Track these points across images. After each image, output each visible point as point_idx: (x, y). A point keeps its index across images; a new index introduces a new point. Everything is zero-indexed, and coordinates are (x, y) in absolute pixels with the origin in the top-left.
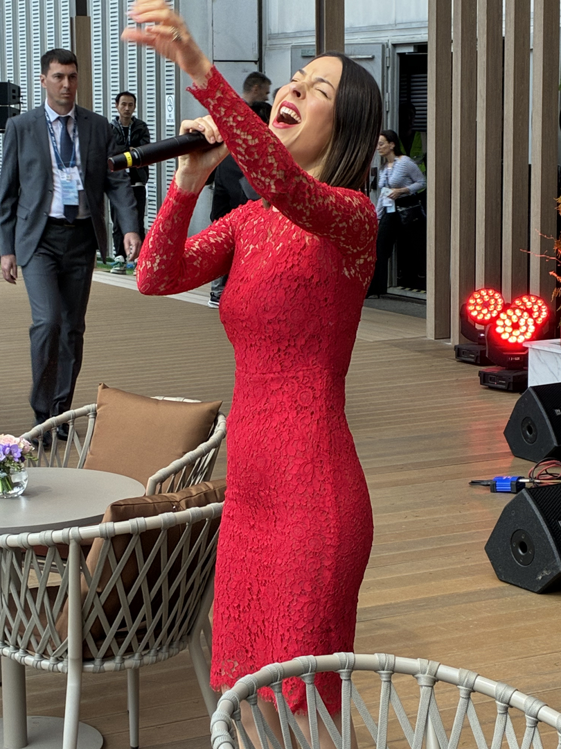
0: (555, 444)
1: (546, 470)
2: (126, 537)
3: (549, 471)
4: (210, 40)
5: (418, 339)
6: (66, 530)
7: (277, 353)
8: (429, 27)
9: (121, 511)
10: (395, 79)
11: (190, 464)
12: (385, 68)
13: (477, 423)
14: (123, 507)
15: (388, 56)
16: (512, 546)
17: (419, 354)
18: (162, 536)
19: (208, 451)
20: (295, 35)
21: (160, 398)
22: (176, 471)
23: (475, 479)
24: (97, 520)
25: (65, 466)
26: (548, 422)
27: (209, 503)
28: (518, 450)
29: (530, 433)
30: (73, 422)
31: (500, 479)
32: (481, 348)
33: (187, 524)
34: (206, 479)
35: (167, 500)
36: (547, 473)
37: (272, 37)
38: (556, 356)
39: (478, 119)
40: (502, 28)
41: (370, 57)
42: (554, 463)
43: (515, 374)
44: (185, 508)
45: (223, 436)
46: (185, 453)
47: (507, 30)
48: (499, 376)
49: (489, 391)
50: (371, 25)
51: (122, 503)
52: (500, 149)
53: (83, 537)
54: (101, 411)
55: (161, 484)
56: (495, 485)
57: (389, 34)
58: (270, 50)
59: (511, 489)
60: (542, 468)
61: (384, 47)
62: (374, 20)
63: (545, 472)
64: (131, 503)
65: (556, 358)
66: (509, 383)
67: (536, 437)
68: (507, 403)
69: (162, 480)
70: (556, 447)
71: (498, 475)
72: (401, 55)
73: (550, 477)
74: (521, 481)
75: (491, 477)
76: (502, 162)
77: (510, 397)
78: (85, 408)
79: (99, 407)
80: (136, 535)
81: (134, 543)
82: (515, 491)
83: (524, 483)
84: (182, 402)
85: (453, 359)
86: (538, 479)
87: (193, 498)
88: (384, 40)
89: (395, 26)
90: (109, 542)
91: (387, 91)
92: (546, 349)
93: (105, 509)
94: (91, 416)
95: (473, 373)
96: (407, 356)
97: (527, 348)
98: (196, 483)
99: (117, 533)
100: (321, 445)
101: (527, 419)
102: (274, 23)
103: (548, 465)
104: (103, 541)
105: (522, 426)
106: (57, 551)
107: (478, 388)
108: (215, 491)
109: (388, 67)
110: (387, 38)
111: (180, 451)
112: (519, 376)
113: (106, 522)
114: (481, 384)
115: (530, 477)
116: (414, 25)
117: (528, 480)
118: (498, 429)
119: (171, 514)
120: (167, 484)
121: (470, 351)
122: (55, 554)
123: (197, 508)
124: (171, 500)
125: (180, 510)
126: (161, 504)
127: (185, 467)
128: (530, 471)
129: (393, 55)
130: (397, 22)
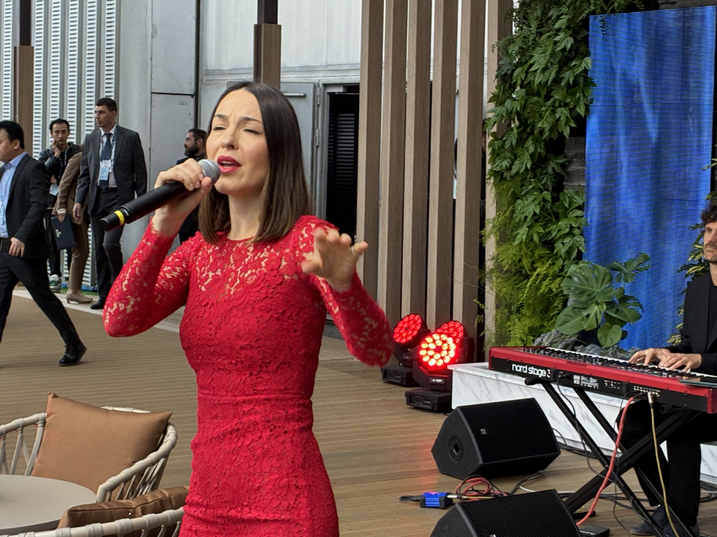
0: (481, 462)
1: (472, 487)
3: (475, 488)
4: (149, 74)
5: (346, 361)
7: (248, 377)
8: (362, 70)
9: (78, 517)
10: (325, 118)
11: (140, 473)
12: (316, 106)
13: (404, 441)
14: (80, 512)
15: (318, 94)
17: (347, 374)
19: (157, 461)
20: (231, 72)
21: (110, 408)
22: (126, 480)
23: (405, 495)
24: (53, 526)
25: (13, 473)
26: (474, 440)
27: (165, 510)
28: (445, 468)
29: (457, 450)
30: (22, 430)
31: (430, 495)
32: (408, 370)
33: (143, 530)
34: (154, 488)
35: (123, 506)
36: (473, 490)
37: (208, 73)
38: (479, 378)
39: (407, 155)
40: (429, 73)
41: (302, 94)
42: (480, 480)
43: (441, 395)
44: (140, 514)
45: (173, 446)
46: (134, 462)
47: (435, 74)
48: (424, 397)
49: (415, 411)
50: (303, 65)
51: (79, 509)
52: (427, 183)
54: (51, 420)
55: (111, 492)
56: (424, 501)
57: (321, 74)
58: (206, 84)
59: (440, 504)
60: (468, 485)
61: (315, 86)
62: (306, 61)
63: (471, 489)
64: (87, 509)
65: (479, 381)
66: (434, 404)
67: (462, 455)
68: (438, 422)
69: (112, 489)
70: (481, 465)
71: (426, 491)
72: (332, 95)
73: (476, 493)
74: (449, 496)
75: (421, 493)
76: (428, 196)
77: (435, 417)
78: (34, 417)
79: (48, 416)
82: (444, 507)
83: (451, 500)
84: (132, 413)
85: (380, 381)
86: (465, 495)
87: (148, 505)
88: (316, 80)
89: (327, 68)
91: (317, 128)
92: (470, 372)
93: (61, 515)
94: (40, 425)
95: (400, 393)
96: (335, 376)
97: (451, 371)
98: (144, 493)
100: (296, 462)
101: (454, 437)
102: (211, 60)
103: (474, 481)
105: (449, 445)
107: (405, 408)
108: (170, 499)
109: (319, 105)
110: (318, 78)
111: (130, 460)
112: (443, 398)
113: (62, 527)
114: (407, 404)
115: (457, 493)
116: (344, 67)
117: (455, 496)
118: (425, 447)
119: (128, 520)
120: (117, 492)
121: (397, 373)
123: (153, 515)
124: (128, 507)
125: (135, 517)
126: (118, 511)
127: (134, 477)
128: (457, 487)
129: (324, 94)
130: (328, 64)
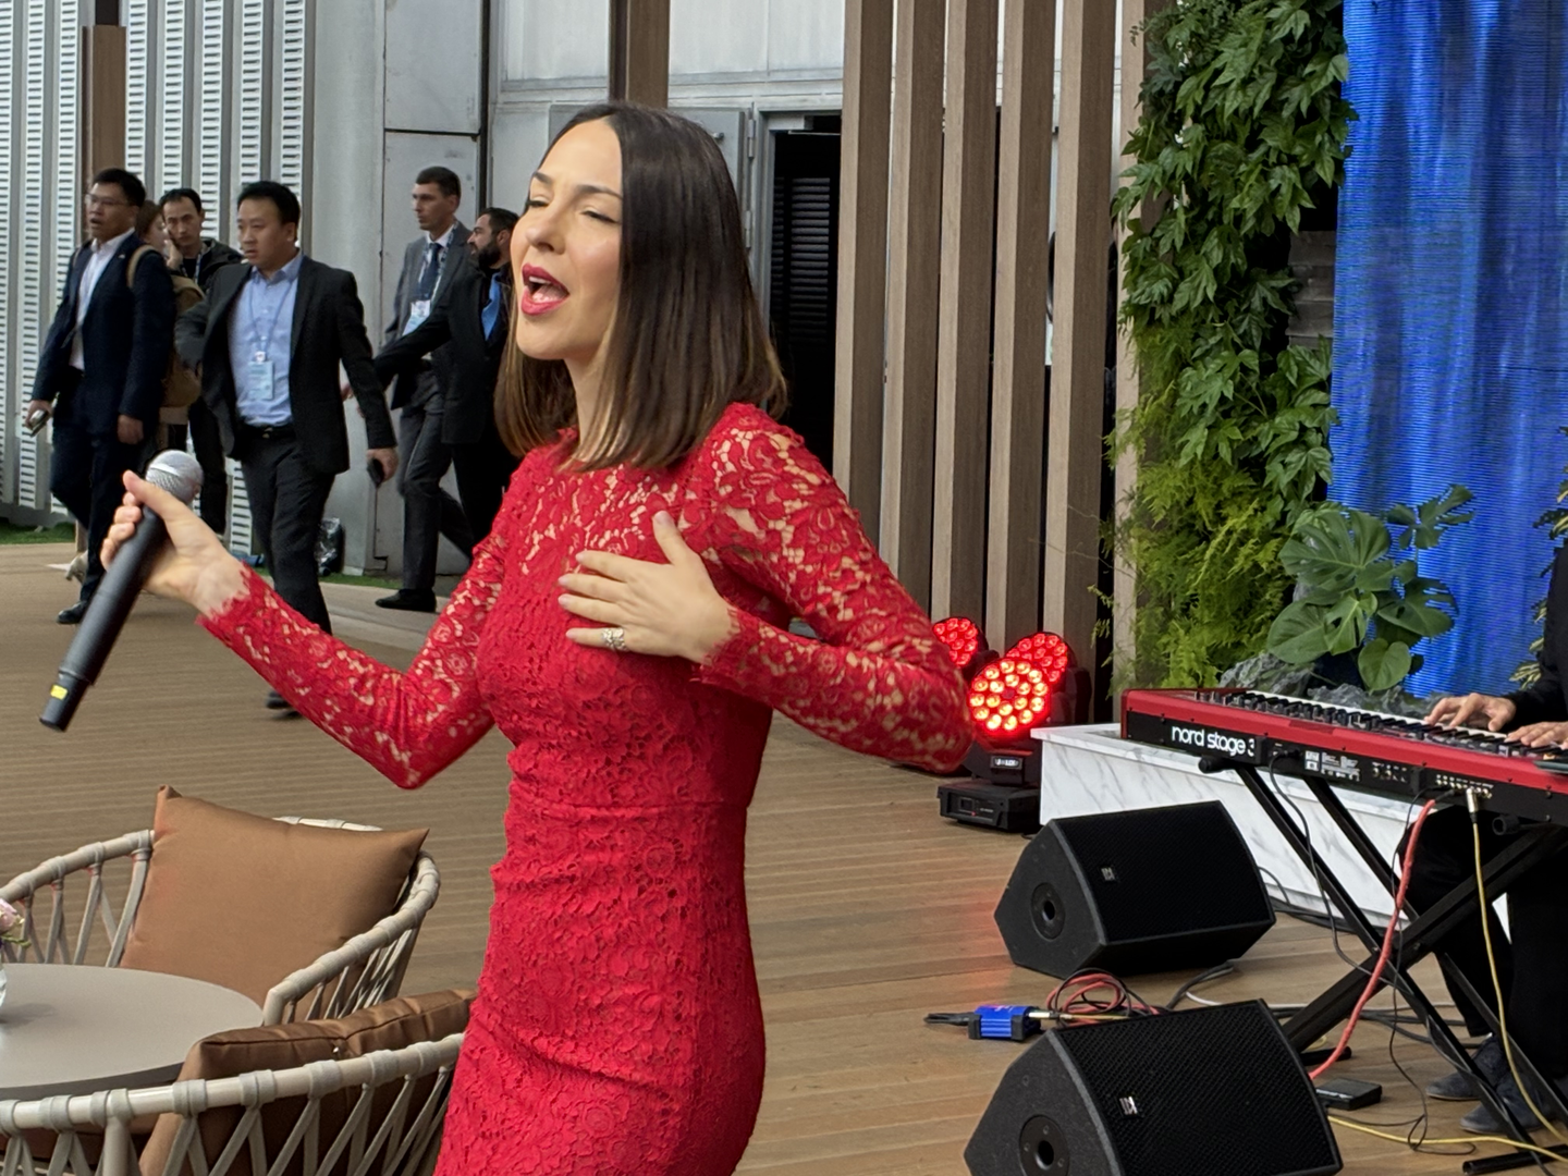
0: (1102, 941)
1: (1082, 995)
2: (231, 1112)
3: (1089, 997)
4: (379, 88)
6: (100, 1096)
7: (603, 768)
8: (845, 81)
9: (221, 1057)
10: (765, 187)
11: (359, 962)
12: (746, 161)
13: (936, 894)
14: (227, 1047)
15: (751, 135)
16: (1022, 1151)
18: (308, 1114)
19: (397, 935)
20: (558, 85)
21: (293, 821)
22: (329, 977)
23: (936, 1011)
24: (167, 1076)
25: (80, 962)
26: (1087, 893)
27: (413, 1042)
28: (1025, 952)
29: (1051, 916)
30: (100, 868)
31: (991, 1012)
33: (364, 1086)
34: (389, 993)
35: (320, 1034)
36: (1085, 1001)
37: (509, 86)
38: (1098, 757)
39: (944, 270)
40: (995, 89)
42: (1100, 980)
43: (1015, 795)
44: (358, 1050)
45: (430, 903)
46: (345, 940)
47: (1007, 92)
48: (980, 799)
49: (960, 829)
50: (716, 71)
51: (225, 1039)
52: (988, 332)
53: (138, 1111)
54: (163, 845)
55: (295, 1004)
56: (978, 1024)
57: (756, 91)
58: (504, 112)
59: (1013, 1032)
60: (1074, 991)
61: (744, 117)
62: (724, 62)
63: (1080, 999)
64: (243, 1040)
65: (1099, 764)
66: (1001, 814)
67: (1061, 924)
68: (1006, 853)
69: (296, 996)
70: (1101, 946)
71: (983, 1004)
72: (780, 136)
73: (1091, 1008)
74: (1032, 1015)
75: (973, 1007)
76: (991, 359)
77: (1003, 843)
78: (126, 839)
79: (157, 837)
80: (254, 1109)
81: (248, 1126)
82: (1020, 1037)
83: (1037, 1021)
84: (341, 830)
86: (1067, 1012)
87: (376, 1031)
88: (745, 103)
89: (770, 77)
90: (194, 1122)
91: (749, 208)
92: (1080, 744)
93: (186, 1051)
94: (139, 857)
95: (927, 790)
97: (1039, 742)
98: (366, 1006)
99: (213, 1103)
101: (1044, 886)
102: (515, 60)
103: (1087, 982)
104: (178, 1122)
105: (1033, 902)
106: (77, 1140)
107: (938, 822)
108: (424, 1017)
109: (751, 159)
110: (750, 100)
111: (335, 935)
112: (1020, 801)
113: (188, 1079)
114: (942, 814)
115: (1050, 1008)
116: (807, 76)
117: (1046, 1015)
118: (981, 907)
119: (331, 1064)
120: (308, 1004)
122: (72, 1147)
123: (387, 1052)
124: (330, 1035)
125: (348, 1057)
126: (308, 1043)
127: (346, 969)
128: (1050, 995)
129: (763, 135)
130: (771, 68)
